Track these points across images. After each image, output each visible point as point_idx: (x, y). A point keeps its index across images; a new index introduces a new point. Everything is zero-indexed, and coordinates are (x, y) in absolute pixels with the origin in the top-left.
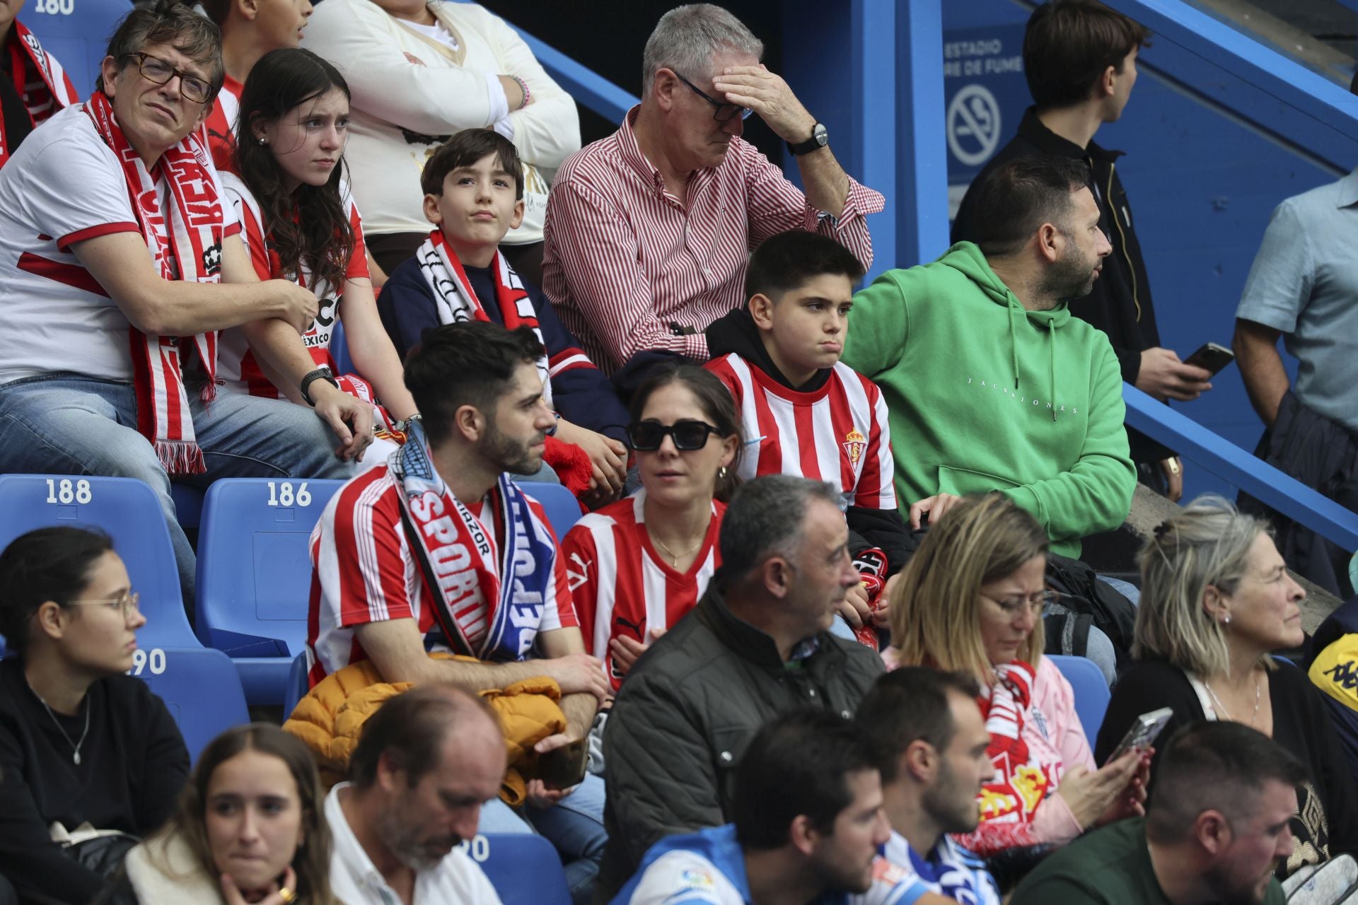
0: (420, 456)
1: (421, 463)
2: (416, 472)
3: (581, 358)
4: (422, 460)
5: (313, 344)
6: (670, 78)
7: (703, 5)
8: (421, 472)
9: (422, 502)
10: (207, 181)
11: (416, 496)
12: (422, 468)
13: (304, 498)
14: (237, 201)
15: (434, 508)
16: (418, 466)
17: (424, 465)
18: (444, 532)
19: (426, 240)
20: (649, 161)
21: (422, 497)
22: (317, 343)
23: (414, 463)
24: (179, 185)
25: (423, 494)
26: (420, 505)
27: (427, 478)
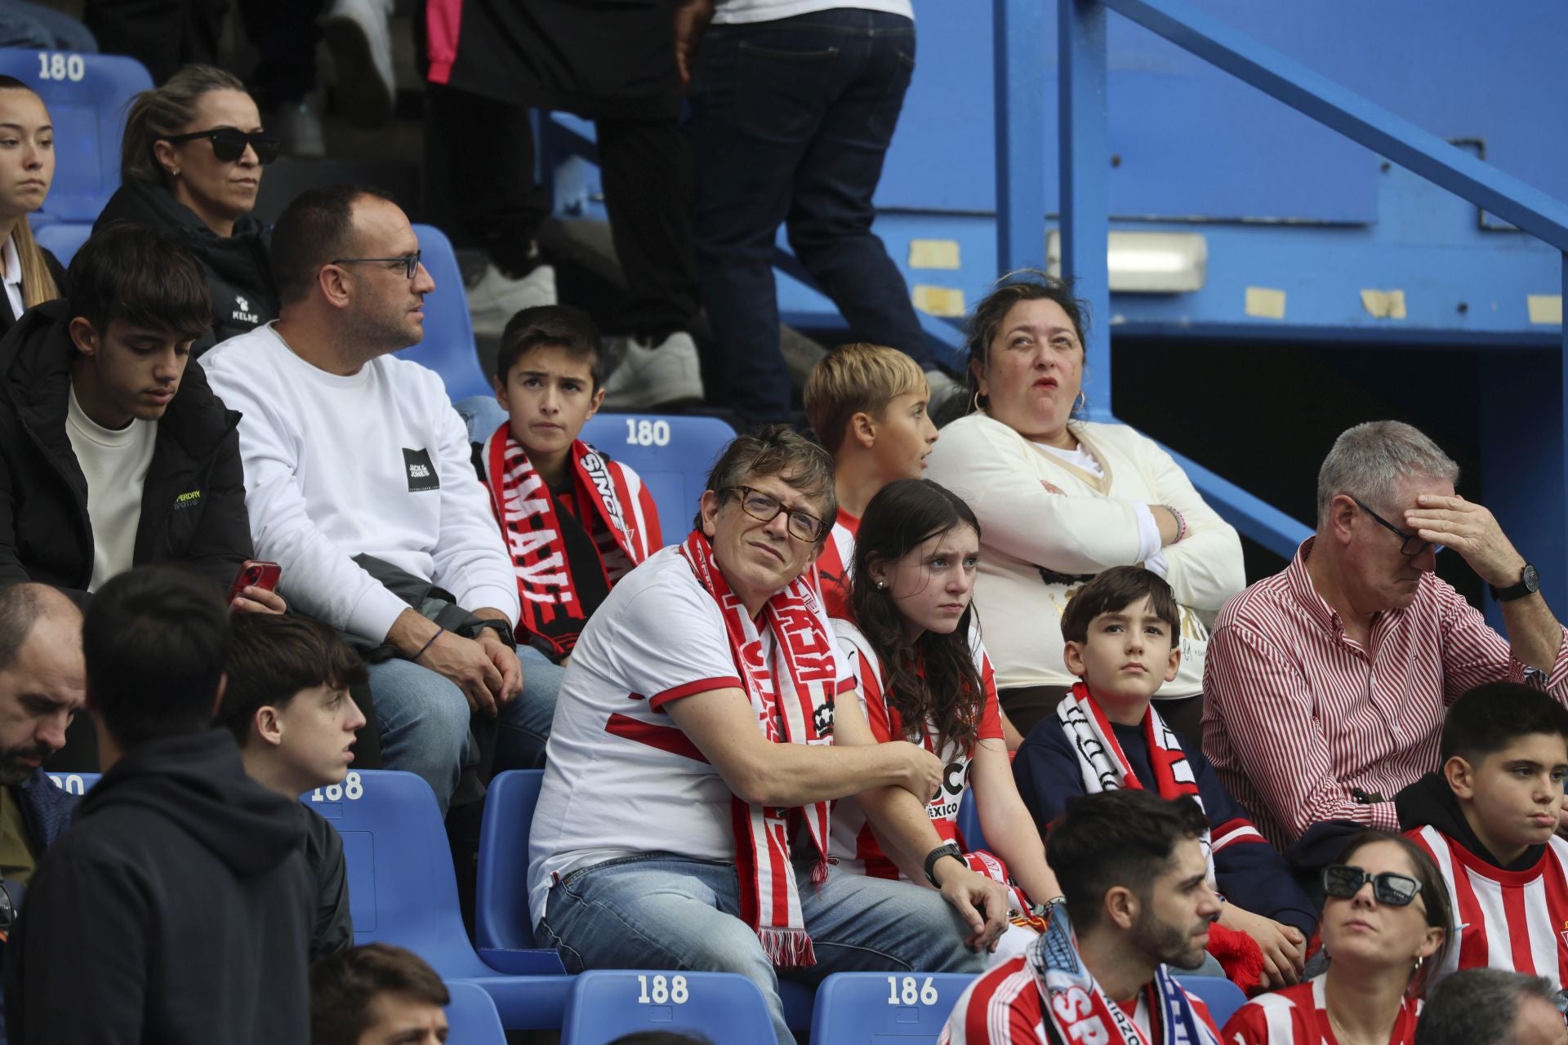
0: (1063, 946)
1: (1064, 954)
2: (1059, 964)
3: (1248, 830)
4: (1066, 951)
5: (940, 815)
6: (1349, 507)
7: (1388, 422)
8: (1065, 965)
9: (1066, 1000)
10: (818, 631)
11: (1059, 993)
12: (1067, 960)
13: (929, 996)
14: (853, 652)
15: (1081, 1007)
16: (1061, 958)
17: (1068, 957)
18: (1093, 1034)
19: (1068, 694)
20: (1326, 602)
21: (1066, 994)
22: (945, 814)
23: (1056, 954)
24: (786, 635)
25: (1067, 991)
26: (1063, 1003)
27: (1072, 971)
